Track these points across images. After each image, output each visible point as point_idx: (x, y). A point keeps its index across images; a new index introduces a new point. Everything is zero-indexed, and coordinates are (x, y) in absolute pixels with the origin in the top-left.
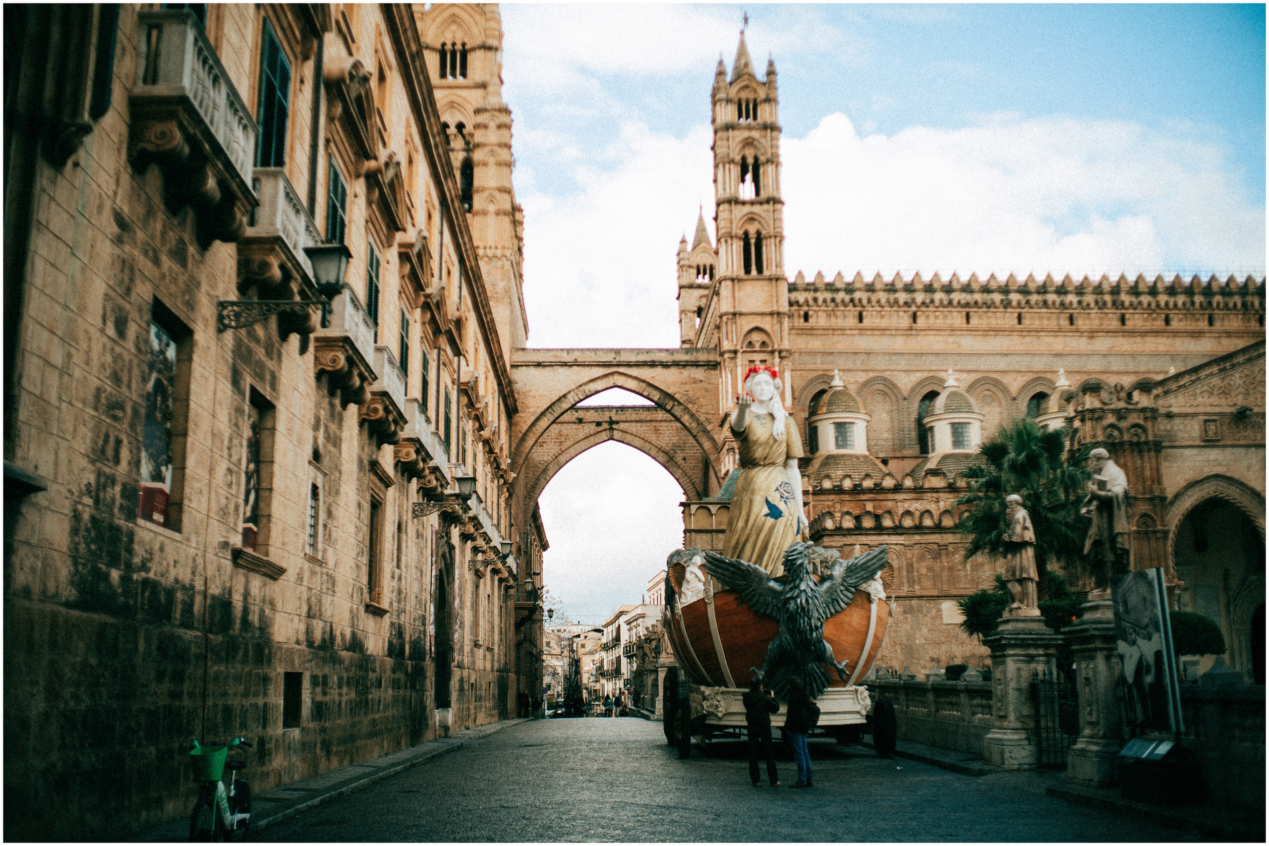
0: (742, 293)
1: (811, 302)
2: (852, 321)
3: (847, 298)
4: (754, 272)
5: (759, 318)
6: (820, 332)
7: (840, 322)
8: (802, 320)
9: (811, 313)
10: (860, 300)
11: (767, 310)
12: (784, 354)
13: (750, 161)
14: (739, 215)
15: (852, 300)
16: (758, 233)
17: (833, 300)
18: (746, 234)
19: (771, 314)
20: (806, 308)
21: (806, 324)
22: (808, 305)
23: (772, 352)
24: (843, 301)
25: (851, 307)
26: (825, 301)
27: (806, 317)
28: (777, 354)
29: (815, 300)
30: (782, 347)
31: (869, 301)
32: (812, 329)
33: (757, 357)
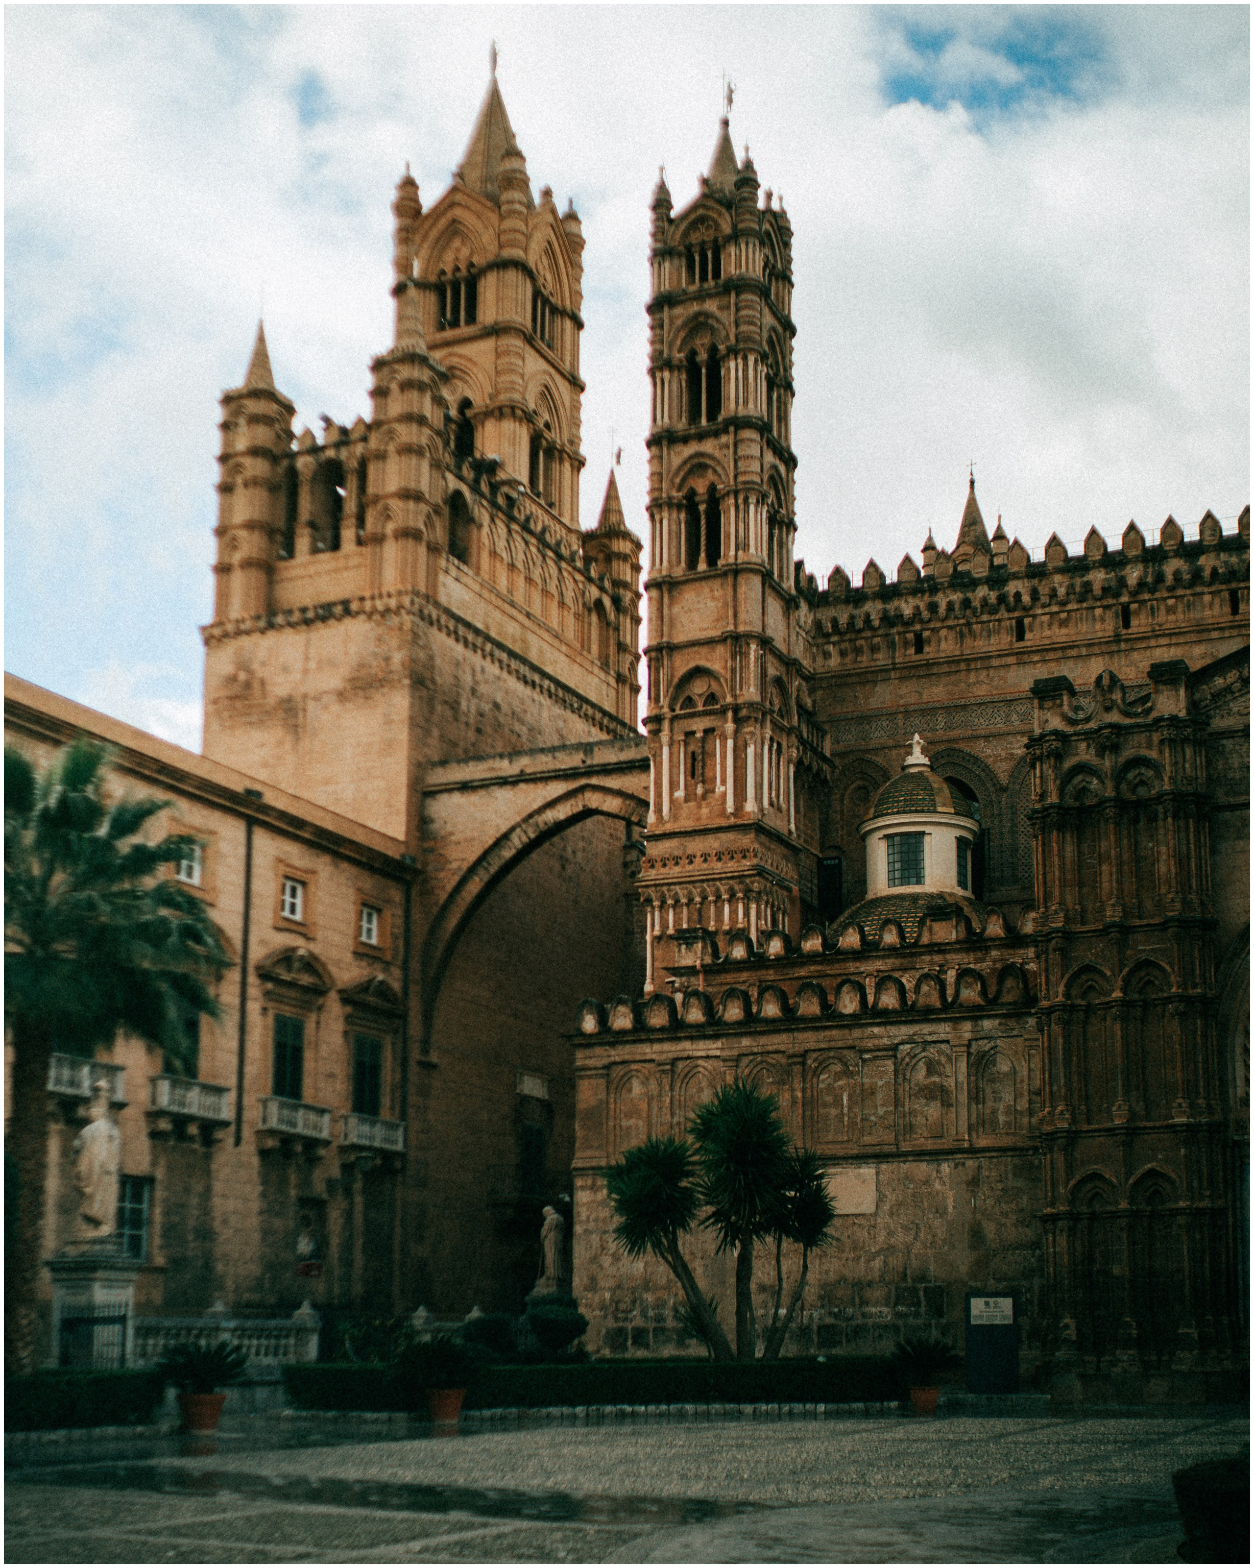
0: (676, 609)
1: (926, 614)
2: (1004, 640)
3: (993, 596)
4: (702, 566)
5: (704, 650)
6: (945, 668)
7: (982, 645)
8: (912, 651)
9: (926, 634)
10: (1018, 595)
11: (715, 633)
12: (744, 712)
13: (703, 356)
14: (676, 461)
15: (1002, 599)
16: (712, 488)
17: (966, 603)
18: (692, 494)
19: (722, 640)
20: (918, 627)
21: (919, 657)
22: (922, 621)
23: (723, 711)
24: (985, 601)
25: (1003, 614)
26: (950, 606)
27: (919, 644)
28: (730, 714)
29: (933, 608)
30: (740, 701)
31: (1035, 594)
32: (929, 665)
33: (699, 725)
